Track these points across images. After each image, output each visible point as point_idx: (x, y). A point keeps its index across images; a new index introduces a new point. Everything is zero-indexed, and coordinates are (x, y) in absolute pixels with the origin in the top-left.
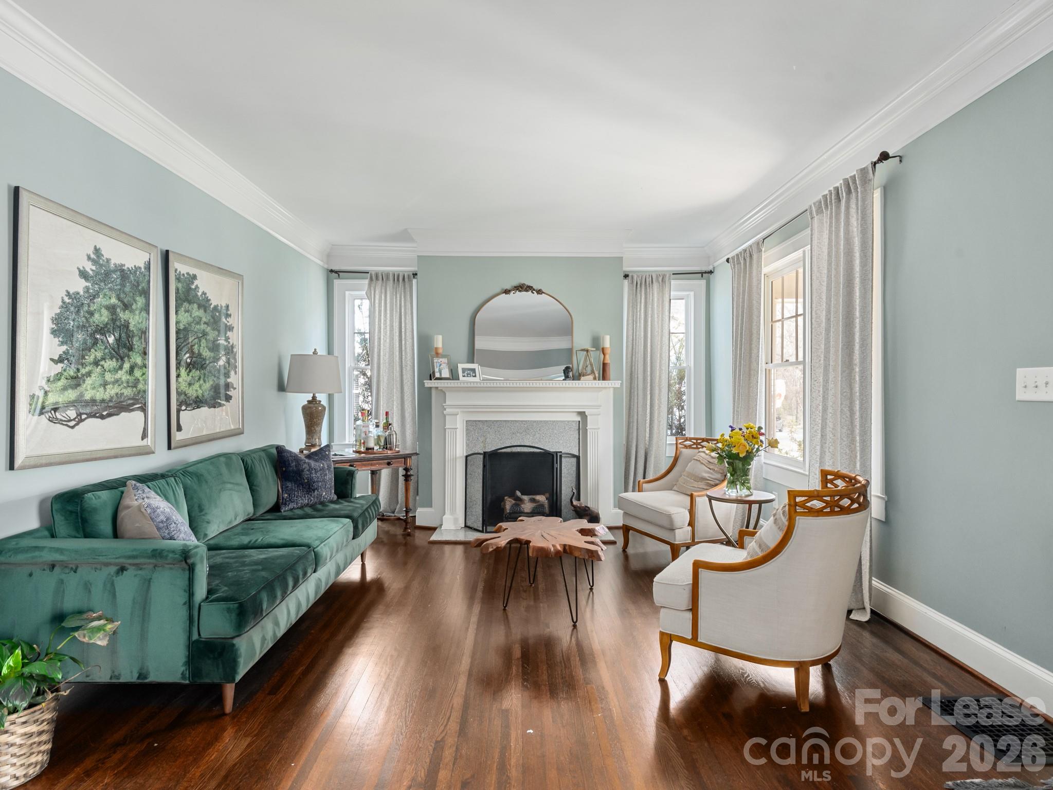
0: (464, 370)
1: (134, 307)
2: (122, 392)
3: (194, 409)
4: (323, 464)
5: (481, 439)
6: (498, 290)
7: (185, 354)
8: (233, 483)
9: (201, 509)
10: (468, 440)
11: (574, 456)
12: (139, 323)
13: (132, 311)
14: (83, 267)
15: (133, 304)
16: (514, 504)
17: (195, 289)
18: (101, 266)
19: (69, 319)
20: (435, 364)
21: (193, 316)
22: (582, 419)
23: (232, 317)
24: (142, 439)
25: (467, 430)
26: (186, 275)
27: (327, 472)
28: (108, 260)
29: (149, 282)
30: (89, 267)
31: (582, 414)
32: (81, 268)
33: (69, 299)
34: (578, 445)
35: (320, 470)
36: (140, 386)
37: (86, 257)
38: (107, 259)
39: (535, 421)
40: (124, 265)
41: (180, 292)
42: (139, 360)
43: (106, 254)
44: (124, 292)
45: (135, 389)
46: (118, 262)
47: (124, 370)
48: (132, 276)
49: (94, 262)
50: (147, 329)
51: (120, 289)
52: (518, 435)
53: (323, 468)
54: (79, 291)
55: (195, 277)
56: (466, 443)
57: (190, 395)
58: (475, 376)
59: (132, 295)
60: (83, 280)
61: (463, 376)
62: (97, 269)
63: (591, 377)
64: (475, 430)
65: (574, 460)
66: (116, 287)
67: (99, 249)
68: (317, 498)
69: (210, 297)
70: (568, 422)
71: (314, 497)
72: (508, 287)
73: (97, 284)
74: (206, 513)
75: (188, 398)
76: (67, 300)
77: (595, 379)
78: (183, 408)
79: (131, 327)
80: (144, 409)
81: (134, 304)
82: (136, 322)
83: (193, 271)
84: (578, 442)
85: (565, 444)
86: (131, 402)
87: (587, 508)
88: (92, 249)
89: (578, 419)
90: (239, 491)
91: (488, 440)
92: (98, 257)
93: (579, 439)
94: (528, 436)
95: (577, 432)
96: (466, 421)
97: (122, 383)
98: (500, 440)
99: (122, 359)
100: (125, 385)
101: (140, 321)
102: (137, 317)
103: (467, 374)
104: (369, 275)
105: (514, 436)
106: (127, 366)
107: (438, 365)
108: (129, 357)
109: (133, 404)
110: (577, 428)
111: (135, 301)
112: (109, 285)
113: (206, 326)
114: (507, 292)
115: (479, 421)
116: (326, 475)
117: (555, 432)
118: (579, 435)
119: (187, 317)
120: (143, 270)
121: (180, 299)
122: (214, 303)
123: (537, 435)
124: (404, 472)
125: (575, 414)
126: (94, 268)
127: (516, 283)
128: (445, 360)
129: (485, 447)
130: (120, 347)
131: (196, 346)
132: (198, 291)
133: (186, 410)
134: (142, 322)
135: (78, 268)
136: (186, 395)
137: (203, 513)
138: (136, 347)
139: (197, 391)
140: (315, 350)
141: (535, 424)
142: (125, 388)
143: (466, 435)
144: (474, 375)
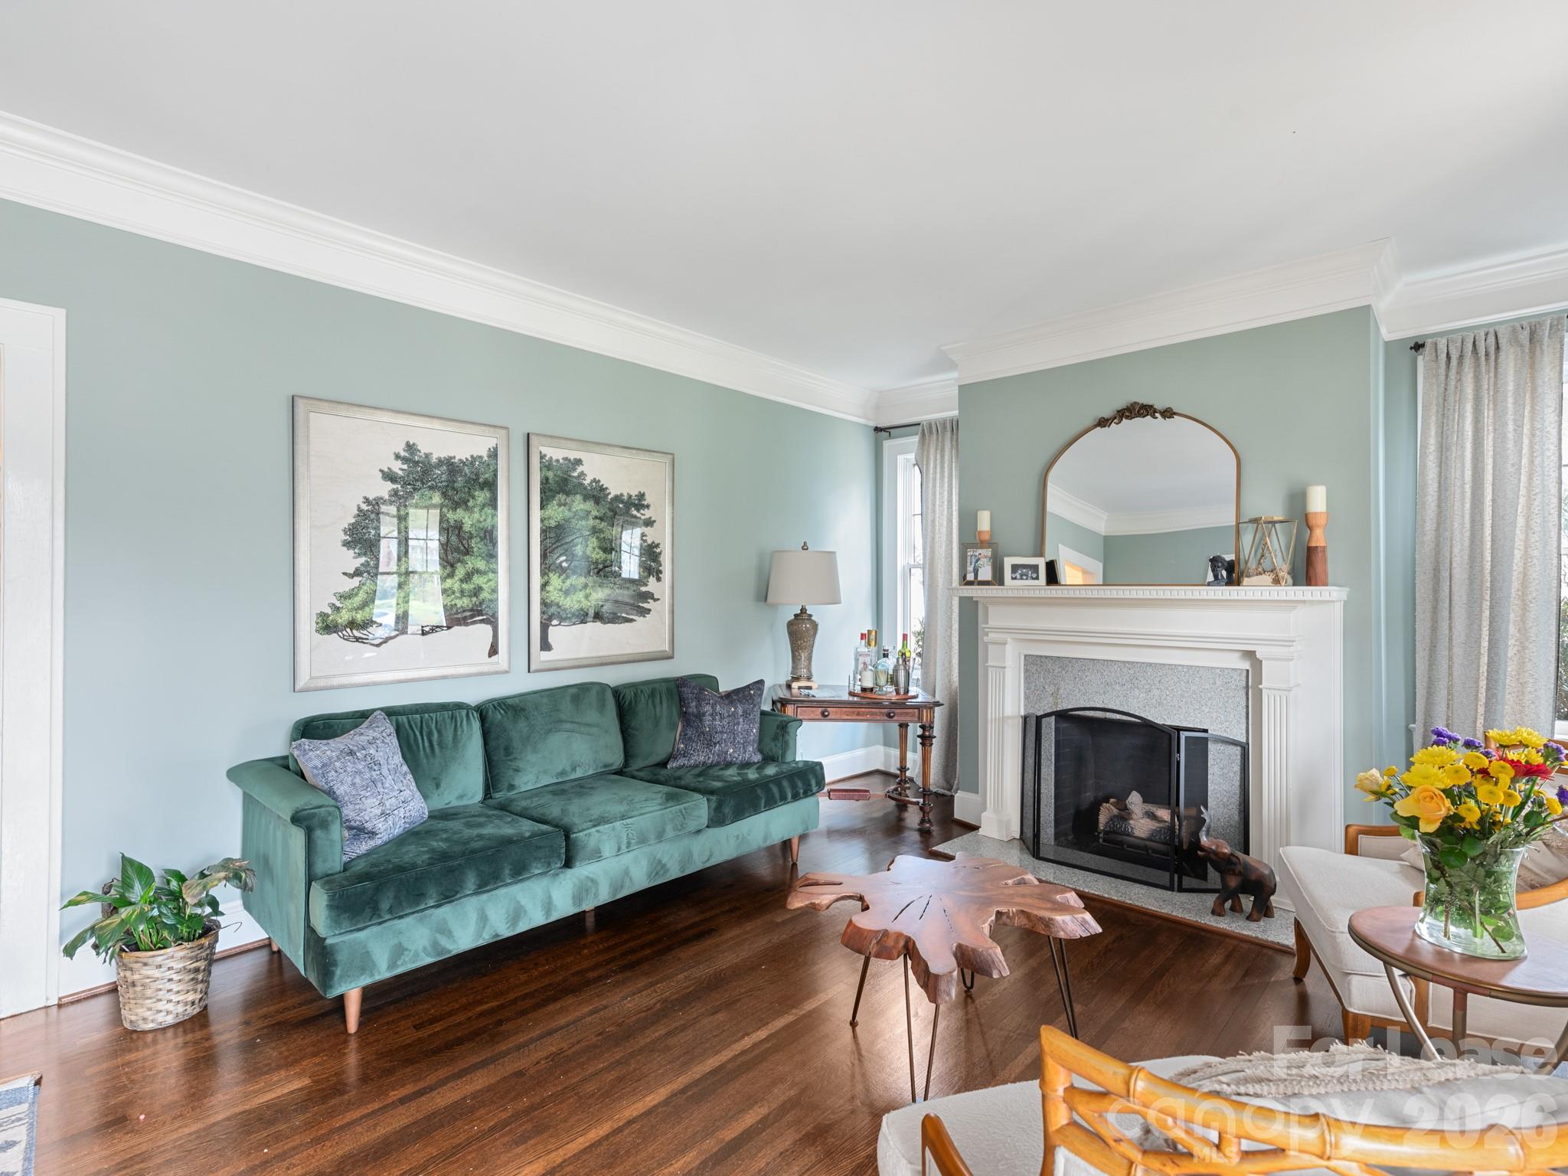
0: (1015, 568)
1: (471, 504)
2: (453, 603)
3: (574, 624)
4: (735, 708)
5: (1050, 689)
6: (1089, 421)
7: (559, 557)
8: (579, 723)
9: (508, 751)
10: (1027, 688)
11: (1235, 743)
12: (480, 522)
13: (467, 509)
14: (389, 469)
15: (468, 501)
16: (1115, 816)
17: (579, 476)
18: (417, 463)
19: (367, 528)
20: (969, 558)
21: (574, 510)
22: (1252, 666)
23: (651, 508)
24: (490, 656)
25: (1026, 671)
26: (561, 461)
27: (741, 720)
28: (427, 455)
29: (496, 471)
30: (398, 467)
31: (1250, 655)
32: (386, 470)
33: (368, 506)
34: (1244, 720)
35: (729, 716)
36: (484, 595)
37: (393, 457)
38: (425, 454)
39: (1151, 664)
40: (454, 457)
41: (550, 481)
42: (481, 565)
43: (424, 448)
44: (454, 489)
45: (474, 599)
46: (443, 455)
47: (456, 578)
48: (466, 468)
49: (405, 460)
50: (494, 527)
51: (447, 486)
52: (1117, 687)
53: (734, 714)
54: (383, 495)
55: (579, 462)
56: (1025, 693)
57: (567, 606)
58: (1037, 578)
59: (467, 490)
60: (389, 482)
61: (1013, 579)
62: (409, 467)
63: (1267, 578)
64: (1040, 673)
65: (1238, 750)
66: (439, 484)
67: (414, 444)
68: (718, 755)
69: (605, 483)
70: (1222, 669)
71: (713, 754)
72: (1107, 413)
73: (409, 484)
74: (515, 759)
75: (565, 610)
76: (365, 507)
77: (1277, 581)
78: (555, 622)
79: (467, 527)
80: (492, 621)
81: (471, 501)
82: (475, 521)
83: (573, 455)
84: (1244, 714)
85: (1214, 715)
86: (468, 614)
87: (1234, 859)
88: (403, 445)
89: (1246, 665)
90: (590, 735)
91: (1061, 691)
92: (412, 454)
93: (1247, 707)
94: (1137, 692)
95: (1243, 692)
96: (1025, 656)
97: (453, 593)
98: (1084, 694)
99: (452, 566)
100: (458, 595)
101: (482, 519)
102: (476, 516)
103: (1021, 575)
104: (920, 427)
105: (1110, 689)
106: (460, 572)
107: (974, 561)
108: (463, 562)
109: (472, 616)
110: (1244, 683)
111: (473, 497)
112: (430, 484)
113: (598, 521)
114: (1103, 423)
115: (1046, 657)
116: (738, 724)
117: (1193, 688)
118: (1248, 699)
119: (563, 511)
120: (486, 458)
121: (551, 490)
122: (613, 492)
123: (1156, 692)
124: (920, 732)
125: (1237, 655)
126: (405, 467)
127: (1121, 403)
128: (988, 552)
129: (1056, 704)
130: (449, 552)
131: (579, 546)
132: (585, 479)
133: (559, 625)
134: (485, 520)
135: (381, 471)
136: (559, 607)
137: (511, 757)
138: (475, 550)
139: (579, 602)
140: (805, 543)
141: (1149, 669)
142: (457, 598)
143: (1026, 679)
144: (1034, 576)
